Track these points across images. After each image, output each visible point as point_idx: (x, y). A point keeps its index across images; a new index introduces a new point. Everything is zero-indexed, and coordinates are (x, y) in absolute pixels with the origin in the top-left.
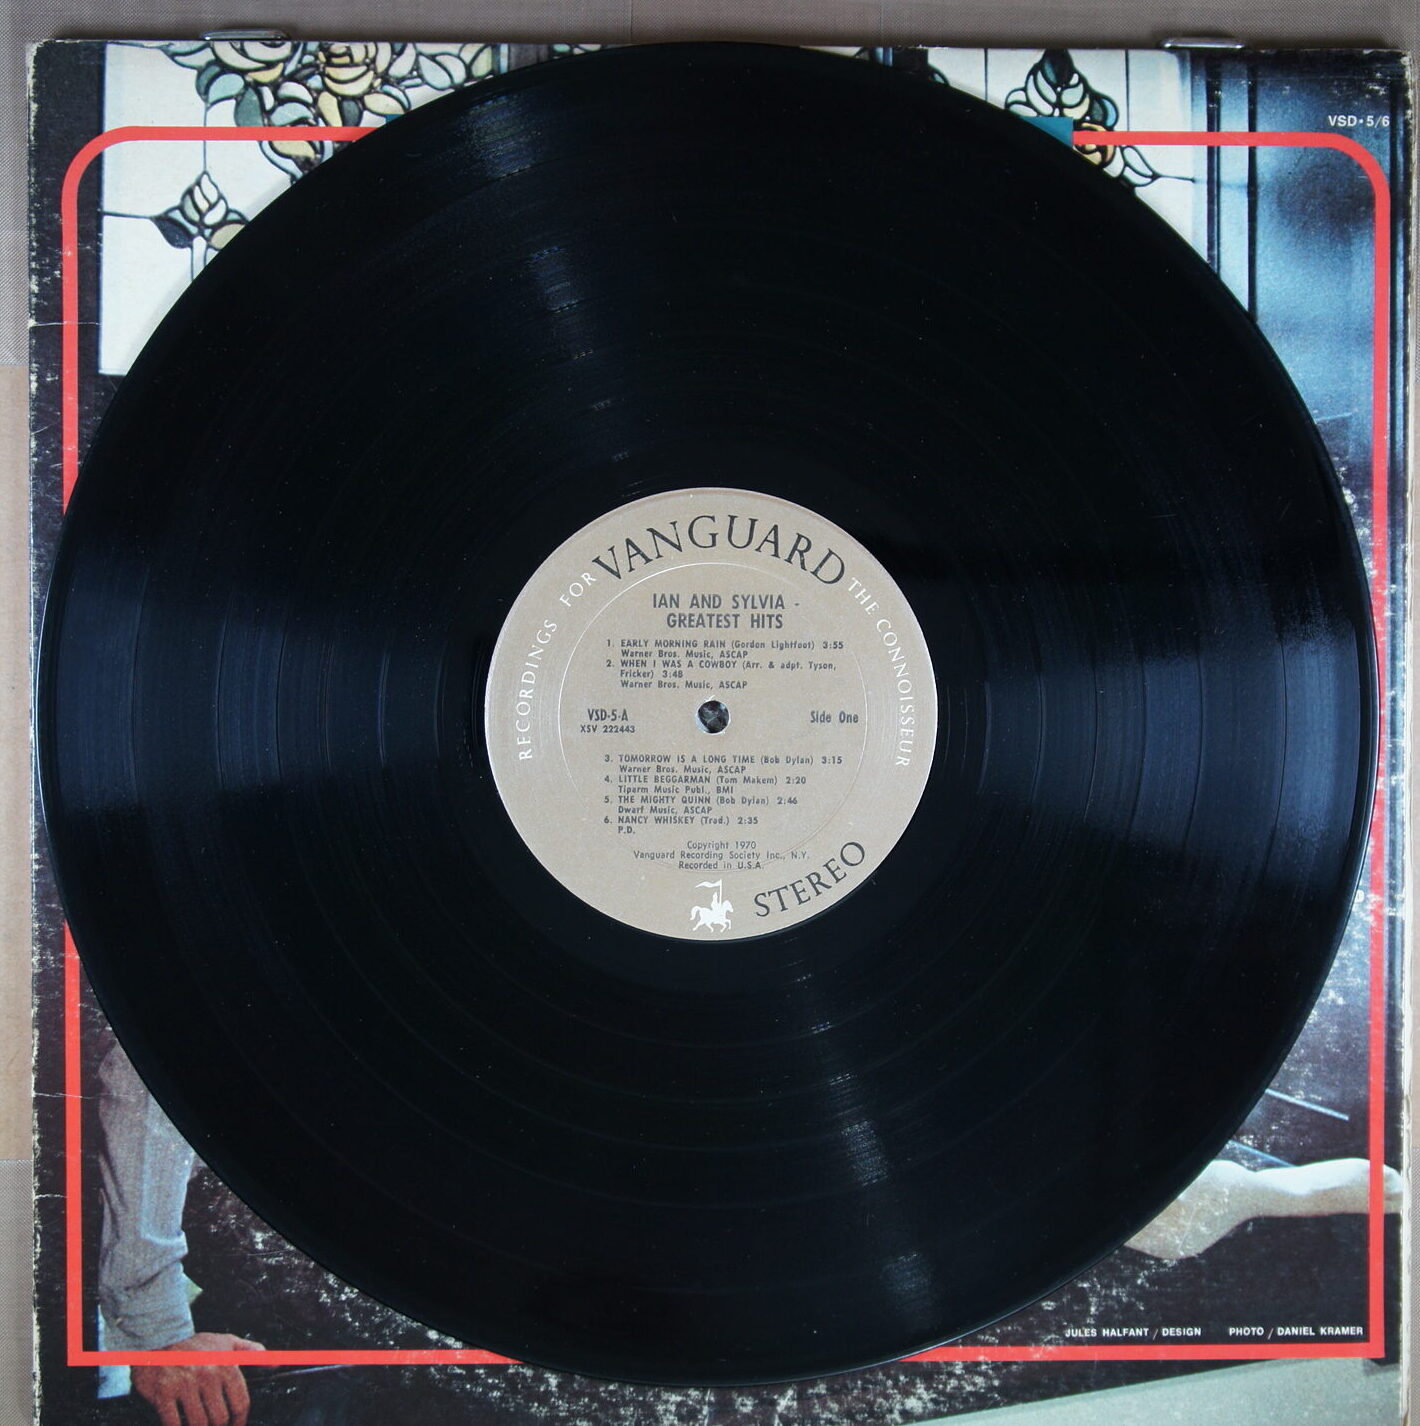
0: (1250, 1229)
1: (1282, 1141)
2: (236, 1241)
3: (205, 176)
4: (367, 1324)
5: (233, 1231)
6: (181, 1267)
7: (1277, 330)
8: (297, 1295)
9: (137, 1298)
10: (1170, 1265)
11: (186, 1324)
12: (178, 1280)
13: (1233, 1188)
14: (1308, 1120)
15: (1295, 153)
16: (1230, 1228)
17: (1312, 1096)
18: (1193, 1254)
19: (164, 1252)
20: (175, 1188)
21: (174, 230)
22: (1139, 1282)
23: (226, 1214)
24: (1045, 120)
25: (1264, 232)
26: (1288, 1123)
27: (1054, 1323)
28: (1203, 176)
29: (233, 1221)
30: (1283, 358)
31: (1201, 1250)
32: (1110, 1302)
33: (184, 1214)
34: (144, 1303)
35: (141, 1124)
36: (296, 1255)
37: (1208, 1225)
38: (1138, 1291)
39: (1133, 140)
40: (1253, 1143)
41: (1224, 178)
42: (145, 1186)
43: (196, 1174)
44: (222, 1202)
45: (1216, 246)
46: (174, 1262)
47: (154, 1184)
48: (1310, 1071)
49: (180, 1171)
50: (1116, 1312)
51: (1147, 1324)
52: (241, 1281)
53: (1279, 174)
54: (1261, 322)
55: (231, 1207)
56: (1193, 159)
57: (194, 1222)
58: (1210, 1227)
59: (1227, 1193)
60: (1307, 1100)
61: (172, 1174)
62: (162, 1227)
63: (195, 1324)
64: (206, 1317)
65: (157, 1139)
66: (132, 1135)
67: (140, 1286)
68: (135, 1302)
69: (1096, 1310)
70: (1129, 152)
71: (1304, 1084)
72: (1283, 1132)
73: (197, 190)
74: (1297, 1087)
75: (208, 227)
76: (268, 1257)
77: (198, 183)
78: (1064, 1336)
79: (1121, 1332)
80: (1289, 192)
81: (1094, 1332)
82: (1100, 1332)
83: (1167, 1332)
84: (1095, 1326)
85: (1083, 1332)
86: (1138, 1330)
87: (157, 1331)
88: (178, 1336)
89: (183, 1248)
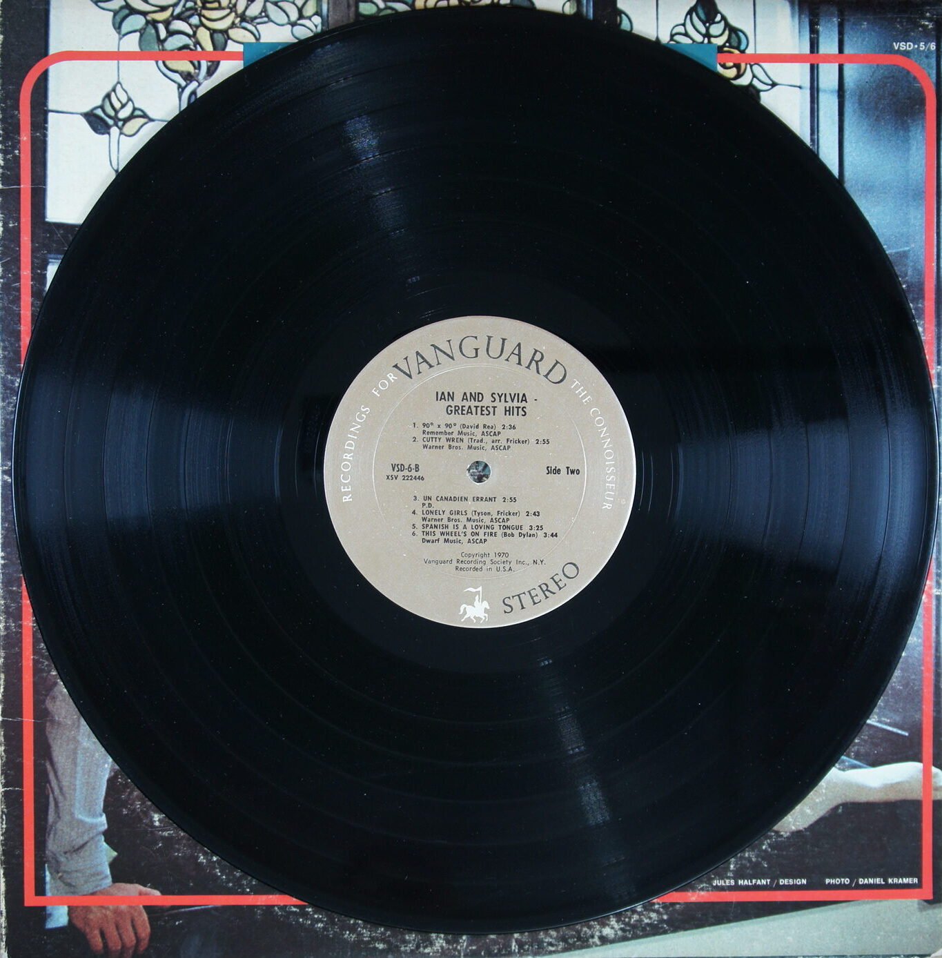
0: (840, 811)
1: (862, 750)
2: (141, 820)
3: (119, 86)
4: (231, 877)
5: (138, 813)
6: (103, 838)
7: (859, 190)
8: (183, 857)
9: (72, 859)
10: (785, 836)
11: (106, 877)
12: (101, 847)
14: (880, 736)
15: (871, 69)
16: (827, 810)
17: (883, 719)
18: (801, 828)
19: (91, 828)
20: (98, 783)
21: (97, 122)
22: (764, 847)
23: (133, 801)
24: (698, 46)
25: (849, 123)
26: (866, 738)
28: (807, 84)
29: (138, 806)
30: (862, 209)
31: (806, 825)
32: (744, 862)
33: (105, 801)
34: (78, 862)
35: (75, 738)
38: (763, 854)
39: (759, 59)
41: (822, 86)
42: (78, 782)
43: (113, 774)
44: (131, 793)
45: (816, 133)
46: (97, 835)
47: (84, 781)
48: (882, 702)
49: (102, 772)
50: (748, 869)
51: (769, 876)
52: (144, 847)
53: (859, 83)
54: (848, 185)
55: (137, 796)
56: (800, 73)
57: (112, 806)
58: (813, 809)
59: (825, 786)
60: (880, 722)
61: (96, 774)
62: (90, 811)
63: (113, 877)
64: (120, 872)
65: (86, 750)
66: (68, 747)
67: (74, 851)
68: (71, 862)
69: (734, 867)
70: (756, 68)
71: (878, 712)
72: (863, 744)
73: (113, 95)
75: (120, 120)
76: (163, 831)
77: (114, 90)
78: (712, 885)
79: (751, 882)
80: (866, 95)
81: (733, 882)
82: (736, 882)
83: (782, 882)
84: (733, 878)
85: (725, 882)
86: (763, 881)
87: (86, 882)
88: (101, 885)
89: (104, 825)
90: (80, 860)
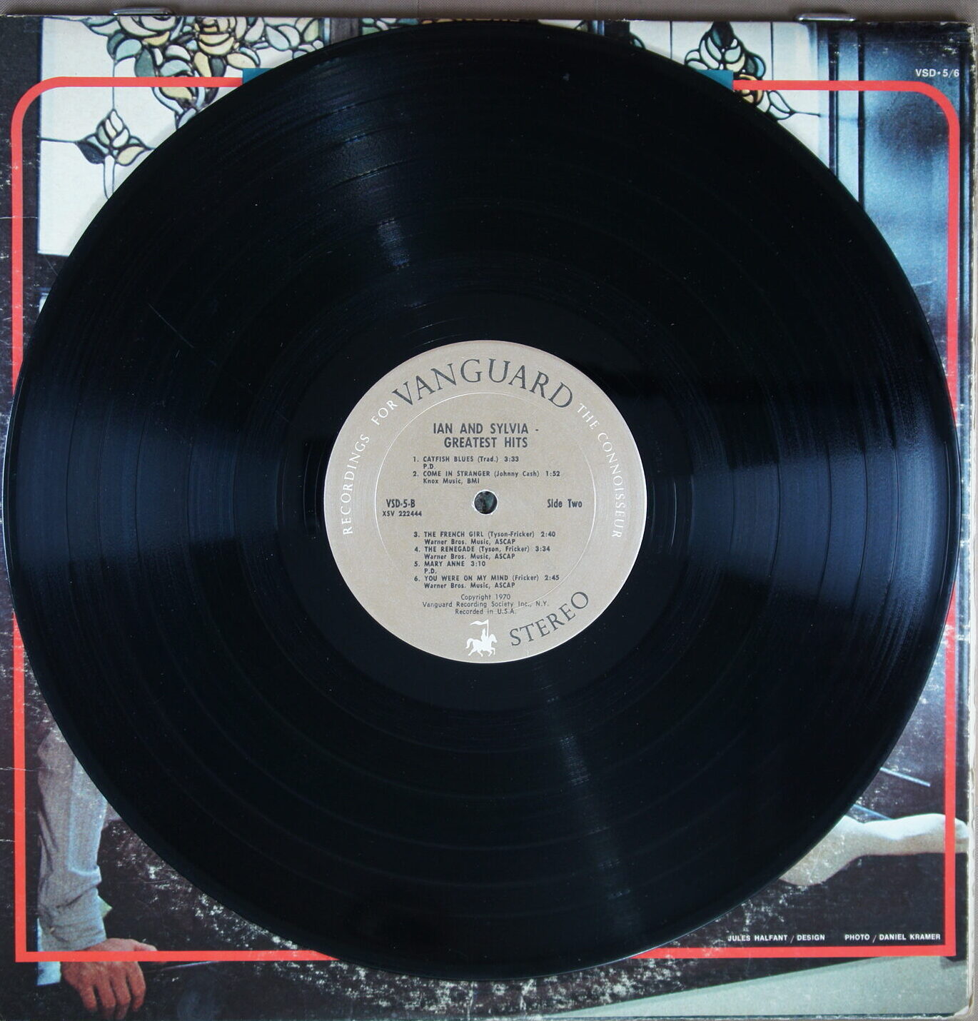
0: (860, 864)
1: (883, 801)
2: (136, 874)
3: (114, 113)
4: (230, 933)
5: (133, 866)
6: (97, 892)
7: (879, 222)
8: (180, 911)
9: (65, 913)
11: (100, 932)
12: (95, 900)
13: (847, 835)
14: (901, 787)
15: (892, 96)
16: (846, 863)
17: (904, 769)
18: (819, 882)
19: (85, 881)
20: (92, 835)
21: (91, 150)
22: (781, 902)
23: (129, 854)
24: (713, 72)
25: (870, 153)
26: (887, 788)
27: (720, 931)
28: (827, 113)
29: (133, 859)
31: (824, 879)
32: (760, 917)
33: (100, 852)
34: (71, 917)
35: (68, 789)
36: (179, 882)
37: (830, 861)
38: (780, 909)
39: (776, 86)
40: (862, 802)
41: (841, 114)
42: (71, 834)
43: (107, 825)
44: (126, 845)
45: (835, 162)
46: (91, 888)
47: (77, 832)
48: (903, 751)
49: (96, 823)
50: (764, 924)
51: (786, 932)
52: (139, 901)
53: (880, 111)
55: (133, 848)
56: (819, 100)
57: (107, 856)
58: (832, 862)
59: (844, 838)
60: (901, 772)
61: (90, 825)
62: (83, 863)
63: (107, 932)
64: (115, 927)
65: (79, 800)
66: (62, 797)
67: (67, 905)
68: (64, 916)
69: (750, 922)
70: (773, 95)
71: (898, 760)
72: (883, 795)
73: (108, 122)
74: (893, 763)
75: (115, 149)
76: (159, 884)
77: (109, 117)
78: (727, 940)
79: (768, 938)
80: (887, 124)
81: (748, 938)
82: (752, 938)
83: (800, 937)
84: (749, 934)
85: (740, 938)
86: (779, 936)
87: (79, 937)
88: (95, 941)
89: (98, 877)
90: (73, 915)
